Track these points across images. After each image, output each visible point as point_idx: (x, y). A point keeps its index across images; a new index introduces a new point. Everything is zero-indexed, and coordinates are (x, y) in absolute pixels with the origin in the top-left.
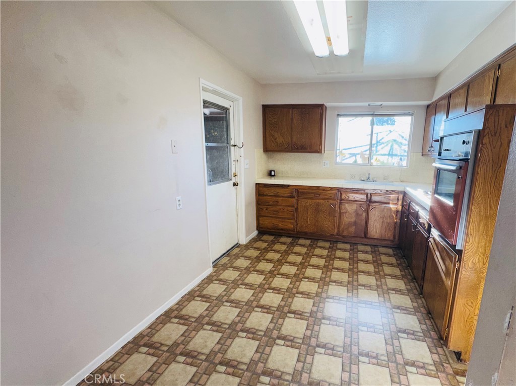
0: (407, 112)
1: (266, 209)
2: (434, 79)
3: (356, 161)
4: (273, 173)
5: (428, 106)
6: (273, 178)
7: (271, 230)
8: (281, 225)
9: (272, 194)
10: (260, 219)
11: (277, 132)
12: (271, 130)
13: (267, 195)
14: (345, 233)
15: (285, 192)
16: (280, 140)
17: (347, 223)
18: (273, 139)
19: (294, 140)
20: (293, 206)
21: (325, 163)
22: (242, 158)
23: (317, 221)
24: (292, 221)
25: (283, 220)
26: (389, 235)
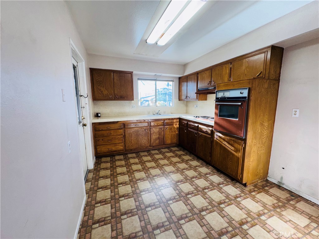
0: (171, 80)
1: (102, 140)
2: (185, 66)
3: (149, 105)
4: (99, 115)
5: (180, 78)
6: (99, 118)
7: (107, 154)
8: (114, 149)
9: (106, 129)
10: (98, 147)
11: (103, 87)
12: (99, 86)
13: (102, 130)
14: (154, 145)
15: (116, 126)
16: (105, 92)
17: (155, 138)
18: (100, 92)
19: (116, 92)
20: (122, 135)
21: (133, 106)
22: (87, 105)
23: (138, 141)
24: (121, 144)
25: (115, 145)
26: (175, 141)
